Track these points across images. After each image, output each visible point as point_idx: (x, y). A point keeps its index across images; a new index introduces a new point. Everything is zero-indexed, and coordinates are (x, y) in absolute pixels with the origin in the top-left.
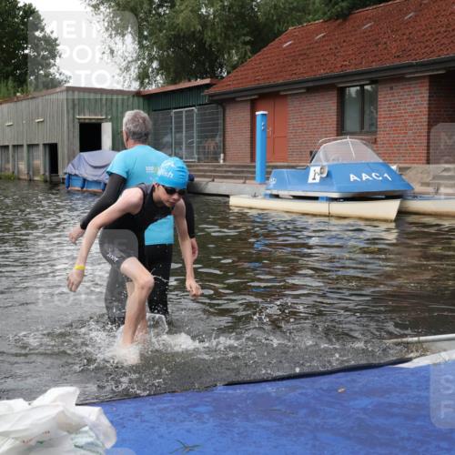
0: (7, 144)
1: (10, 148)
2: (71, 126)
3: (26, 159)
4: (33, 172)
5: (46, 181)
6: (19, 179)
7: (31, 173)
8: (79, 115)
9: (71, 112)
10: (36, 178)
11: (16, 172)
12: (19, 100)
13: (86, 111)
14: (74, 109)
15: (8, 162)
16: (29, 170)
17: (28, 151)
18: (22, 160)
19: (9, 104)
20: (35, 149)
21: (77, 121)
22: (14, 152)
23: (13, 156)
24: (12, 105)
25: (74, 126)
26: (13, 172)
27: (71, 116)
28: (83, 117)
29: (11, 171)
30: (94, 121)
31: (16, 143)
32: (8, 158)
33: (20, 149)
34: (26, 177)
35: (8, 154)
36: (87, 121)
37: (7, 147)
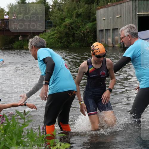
0: (102, 29)
1: (104, 31)
2: (134, 18)
3: (111, 36)
4: (115, 43)
5: (121, 47)
6: (108, 46)
7: (114, 43)
8: (138, 13)
9: (134, 11)
10: (116, 46)
11: (107, 43)
12: (109, 6)
13: (142, 10)
14: (136, 9)
15: (103, 38)
16: (113, 42)
17: (113, 32)
18: (110, 36)
19: (104, 9)
20: (116, 31)
21: (137, 15)
22: (106, 33)
23: (105, 35)
24: (105, 9)
25: (136, 18)
26: (105, 43)
27: (134, 13)
28: (140, 13)
29: (104, 42)
30: (146, 15)
31: (107, 28)
32: (103, 36)
33: (108, 32)
34: (111, 45)
35: (103, 34)
36: (142, 15)
37: (102, 30)
